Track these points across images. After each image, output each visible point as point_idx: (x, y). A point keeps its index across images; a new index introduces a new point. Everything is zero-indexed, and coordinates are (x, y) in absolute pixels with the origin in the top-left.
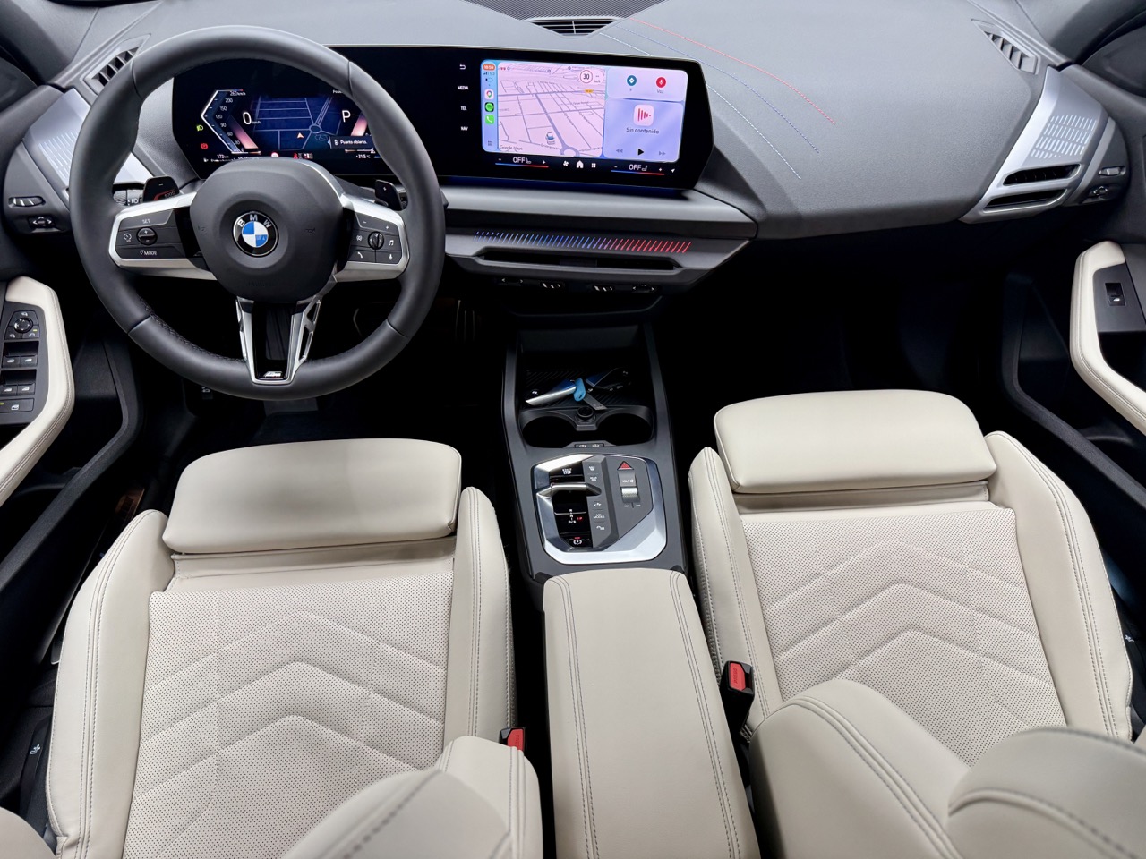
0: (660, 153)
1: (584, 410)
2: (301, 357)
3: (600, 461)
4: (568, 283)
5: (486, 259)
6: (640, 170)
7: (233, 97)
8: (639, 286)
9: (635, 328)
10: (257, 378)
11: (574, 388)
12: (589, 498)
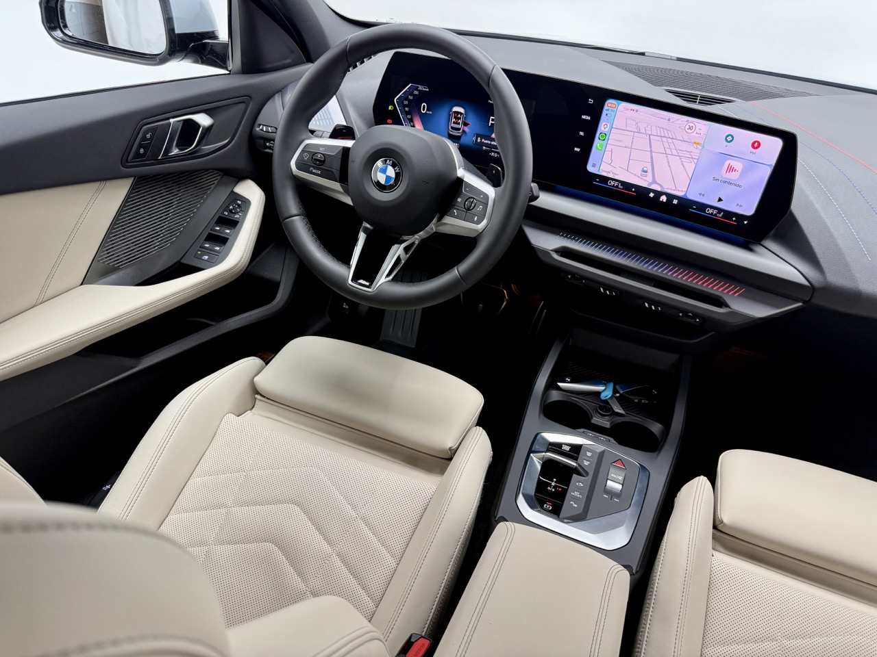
0: (738, 205)
1: (605, 407)
2: (389, 275)
3: (598, 451)
4: (623, 293)
5: (561, 256)
6: (715, 215)
7: (420, 91)
8: (684, 313)
9: (676, 356)
10: (352, 281)
11: (604, 388)
12: (575, 476)
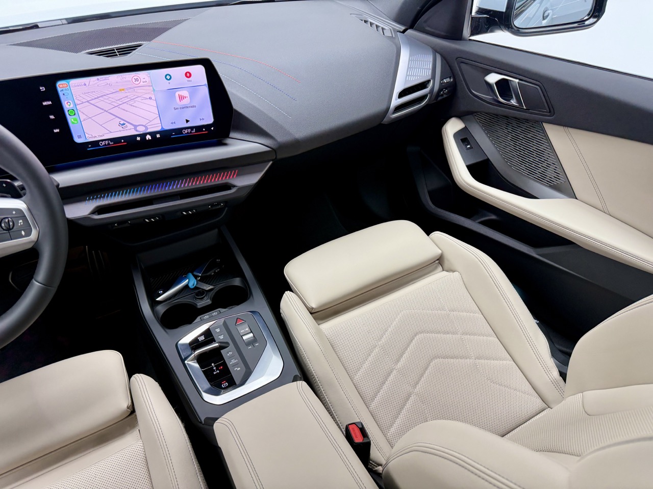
0: (201, 120)
1: (200, 293)
3: (222, 324)
4: (164, 216)
5: (99, 214)
6: (191, 132)
8: (212, 205)
11: (187, 280)
12: (222, 351)
